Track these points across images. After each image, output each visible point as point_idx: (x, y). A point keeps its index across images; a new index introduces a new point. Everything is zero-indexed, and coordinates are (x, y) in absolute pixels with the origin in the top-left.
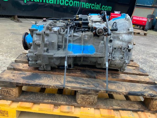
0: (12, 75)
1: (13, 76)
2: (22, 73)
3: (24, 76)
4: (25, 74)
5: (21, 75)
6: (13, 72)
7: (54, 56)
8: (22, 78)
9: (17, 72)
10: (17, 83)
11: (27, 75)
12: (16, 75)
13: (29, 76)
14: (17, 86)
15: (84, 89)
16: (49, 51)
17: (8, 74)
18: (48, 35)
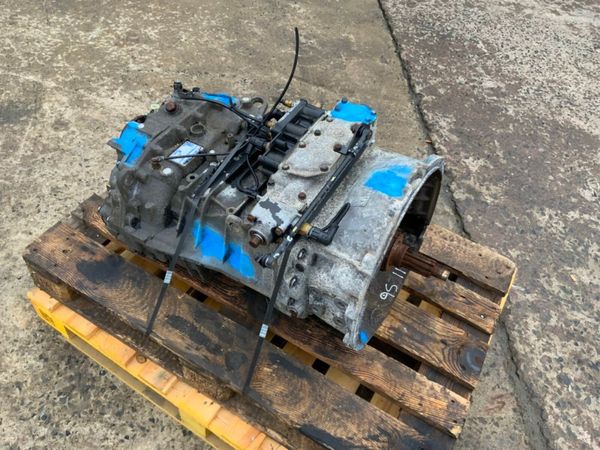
5: (83, 254)
18: (142, 182)
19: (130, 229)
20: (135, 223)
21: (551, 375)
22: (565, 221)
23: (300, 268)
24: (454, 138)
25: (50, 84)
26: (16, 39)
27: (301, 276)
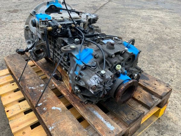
0: (157, 86)
1: (156, 84)
2: (146, 85)
3: (146, 81)
4: (144, 82)
5: (148, 83)
6: (154, 90)
8: (149, 79)
9: (151, 88)
11: (143, 81)
12: (153, 84)
13: (142, 79)
17: (160, 89)
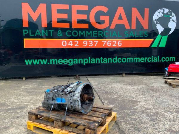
7: (50, 103)
10: (34, 113)
14: (34, 115)
15: (56, 118)
16: (49, 101)
18: (49, 94)
19: (47, 102)
20: (48, 101)
21: (127, 129)
22: (130, 111)
23: (71, 97)
24: (108, 103)
25: (29, 104)
26: (23, 99)
27: (72, 98)
